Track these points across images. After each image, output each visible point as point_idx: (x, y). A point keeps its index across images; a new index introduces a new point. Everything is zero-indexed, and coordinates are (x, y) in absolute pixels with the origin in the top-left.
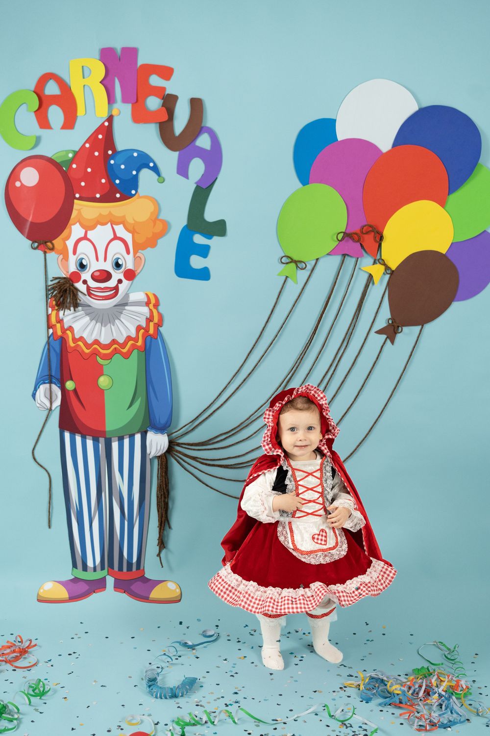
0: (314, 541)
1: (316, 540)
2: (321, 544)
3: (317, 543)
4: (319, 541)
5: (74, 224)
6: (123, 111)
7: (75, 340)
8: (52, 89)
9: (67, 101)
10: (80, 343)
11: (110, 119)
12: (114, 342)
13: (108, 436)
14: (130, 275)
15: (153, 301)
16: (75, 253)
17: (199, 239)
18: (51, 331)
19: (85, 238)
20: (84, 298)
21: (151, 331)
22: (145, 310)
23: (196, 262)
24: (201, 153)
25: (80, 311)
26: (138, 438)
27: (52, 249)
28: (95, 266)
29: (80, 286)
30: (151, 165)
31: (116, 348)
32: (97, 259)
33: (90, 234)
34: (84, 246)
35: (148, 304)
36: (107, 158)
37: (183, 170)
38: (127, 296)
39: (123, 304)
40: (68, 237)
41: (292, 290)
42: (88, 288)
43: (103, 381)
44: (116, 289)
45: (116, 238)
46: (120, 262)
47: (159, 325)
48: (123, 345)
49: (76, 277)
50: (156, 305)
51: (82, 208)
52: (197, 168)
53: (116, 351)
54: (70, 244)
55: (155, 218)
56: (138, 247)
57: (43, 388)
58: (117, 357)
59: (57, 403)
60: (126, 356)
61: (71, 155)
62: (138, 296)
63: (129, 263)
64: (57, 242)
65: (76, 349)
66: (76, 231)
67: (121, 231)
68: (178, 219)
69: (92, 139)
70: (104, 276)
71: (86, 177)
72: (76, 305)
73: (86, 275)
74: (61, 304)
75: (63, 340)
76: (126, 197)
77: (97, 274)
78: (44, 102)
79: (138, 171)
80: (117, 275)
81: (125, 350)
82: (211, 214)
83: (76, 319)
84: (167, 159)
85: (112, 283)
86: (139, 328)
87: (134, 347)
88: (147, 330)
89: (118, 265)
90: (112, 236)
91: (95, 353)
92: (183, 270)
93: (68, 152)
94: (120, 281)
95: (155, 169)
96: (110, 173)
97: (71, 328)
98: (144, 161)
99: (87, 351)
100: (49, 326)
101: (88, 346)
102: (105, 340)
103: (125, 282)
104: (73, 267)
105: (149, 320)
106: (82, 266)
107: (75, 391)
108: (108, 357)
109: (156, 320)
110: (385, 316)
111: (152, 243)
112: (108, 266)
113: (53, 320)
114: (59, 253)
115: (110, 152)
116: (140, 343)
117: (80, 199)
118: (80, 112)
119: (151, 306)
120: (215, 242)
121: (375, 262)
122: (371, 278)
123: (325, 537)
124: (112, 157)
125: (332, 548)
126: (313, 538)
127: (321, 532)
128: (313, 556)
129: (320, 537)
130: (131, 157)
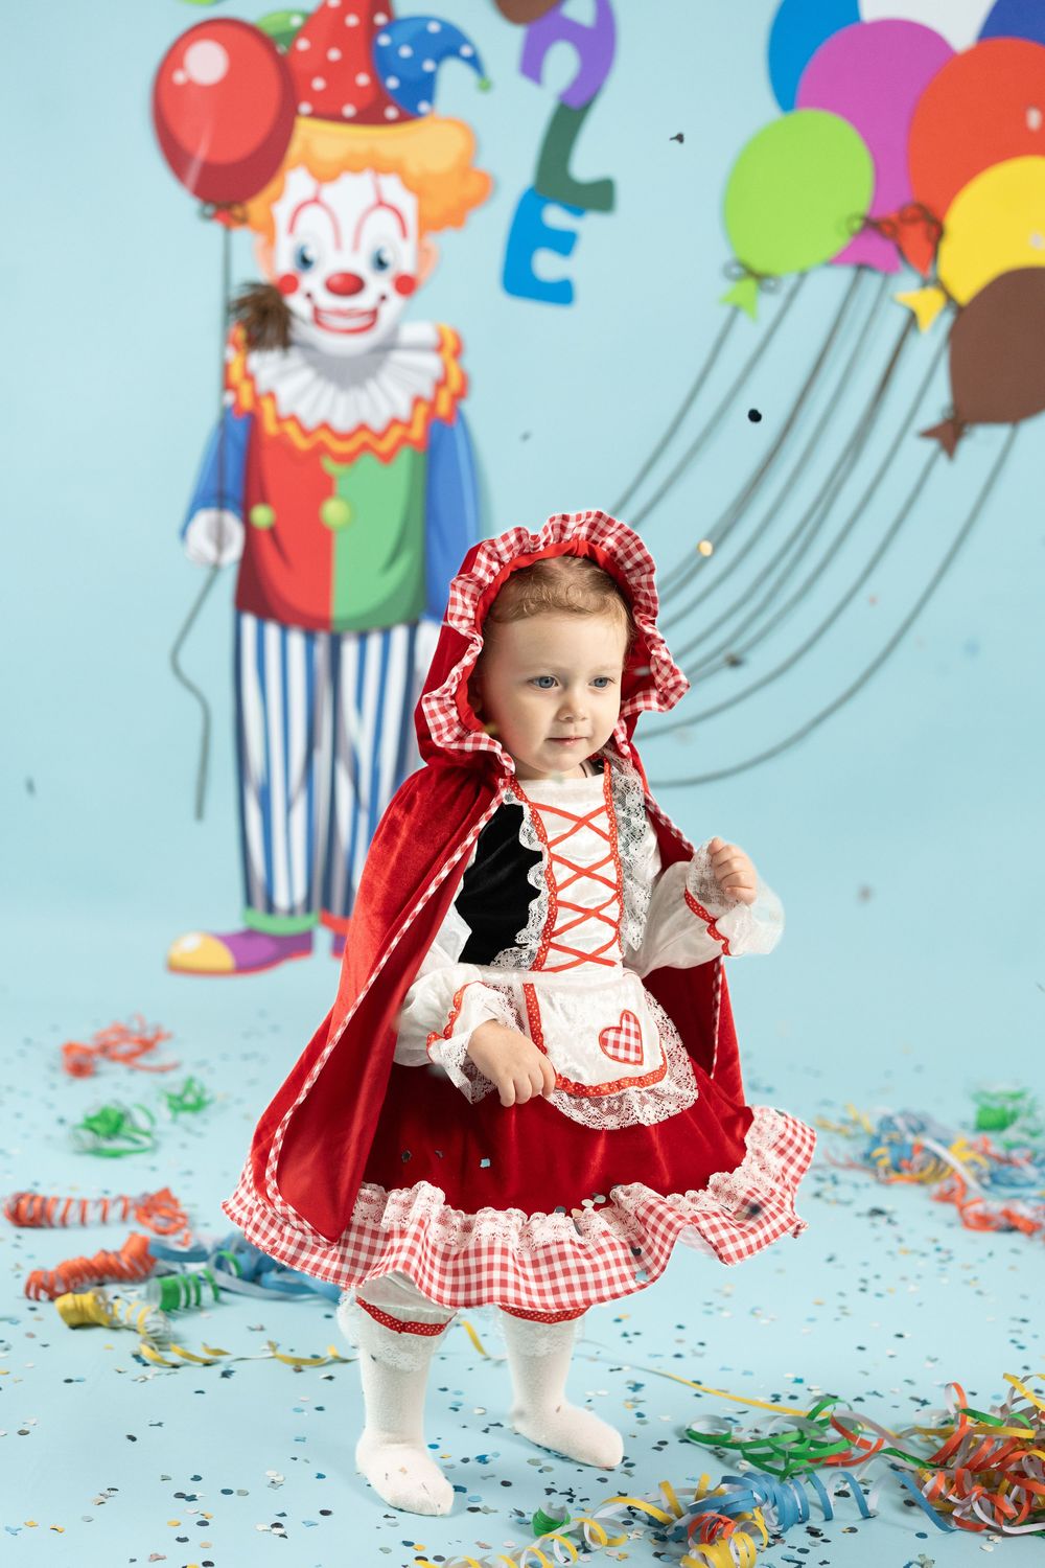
0: (606, 1053)
1: (610, 1049)
2: (626, 1060)
3: (615, 1058)
4: (621, 1053)
5: (294, 167)
7: (279, 420)
10: (291, 429)
12: (362, 428)
13: (337, 627)
14: (405, 285)
15: (450, 343)
16: (291, 228)
17: (556, 217)
18: (229, 398)
19: (316, 200)
20: (304, 330)
21: (443, 407)
22: (432, 364)
23: (547, 265)
24: (571, 32)
25: (295, 357)
26: (400, 636)
27: (244, 221)
28: (332, 262)
29: (297, 303)
30: (466, 51)
31: (365, 442)
32: (338, 244)
33: (329, 193)
34: (312, 218)
35: (439, 348)
36: (372, 31)
37: (532, 66)
38: (395, 331)
39: (387, 347)
40: (278, 197)
41: (745, 337)
42: (317, 311)
43: (333, 512)
44: (373, 314)
45: (381, 203)
46: (387, 256)
47: (460, 395)
48: (381, 436)
49: (290, 283)
50: (457, 352)
51: (312, 135)
52: (563, 62)
53: (365, 447)
54: (282, 212)
55: (466, 168)
56: (427, 225)
57: (205, 519)
58: (367, 461)
59: (234, 551)
60: (387, 458)
62: (419, 331)
63: (404, 259)
64: (255, 207)
65: (282, 441)
66: (296, 183)
67: (392, 188)
68: (516, 170)
70: (350, 285)
71: (327, 69)
72: (286, 342)
73: (312, 282)
75: (253, 420)
76: (408, 115)
77: (337, 281)
79: (438, 60)
80: (378, 284)
81: (385, 446)
82: (584, 166)
83: (283, 375)
84: (500, 40)
85: (364, 301)
86: (417, 401)
87: (403, 440)
88: (433, 405)
89: (381, 264)
90: (371, 199)
91: (320, 449)
92: (519, 280)
94: (383, 298)
95: (474, 62)
96: (378, 64)
97: (272, 396)
98: (449, 43)
99: (302, 444)
100: (227, 385)
101: (306, 433)
102: (343, 422)
103: (396, 302)
104: (285, 264)
105: (441, 384)
106: (305, 262)
107: (273, 531)
108: (346, 459)
109: (454, 383)
110: (938, 402)
111: (455, 217)
112: (361, 266)
113: (236, 374)
114: (258, 228)
115: (380, 19)
116: (417, 432)
117: (314, 115)
119: (447, 353)
120: (590, 227)
121: (925, 284)
122: (912, 320)
123: (638, 1036)
124: (385, 29)
125: (658, 1075)
126: (603, 1042)
127: (624, 1021)
128: (609, 1102)
129: (623, 1038)
130: (425, 33)
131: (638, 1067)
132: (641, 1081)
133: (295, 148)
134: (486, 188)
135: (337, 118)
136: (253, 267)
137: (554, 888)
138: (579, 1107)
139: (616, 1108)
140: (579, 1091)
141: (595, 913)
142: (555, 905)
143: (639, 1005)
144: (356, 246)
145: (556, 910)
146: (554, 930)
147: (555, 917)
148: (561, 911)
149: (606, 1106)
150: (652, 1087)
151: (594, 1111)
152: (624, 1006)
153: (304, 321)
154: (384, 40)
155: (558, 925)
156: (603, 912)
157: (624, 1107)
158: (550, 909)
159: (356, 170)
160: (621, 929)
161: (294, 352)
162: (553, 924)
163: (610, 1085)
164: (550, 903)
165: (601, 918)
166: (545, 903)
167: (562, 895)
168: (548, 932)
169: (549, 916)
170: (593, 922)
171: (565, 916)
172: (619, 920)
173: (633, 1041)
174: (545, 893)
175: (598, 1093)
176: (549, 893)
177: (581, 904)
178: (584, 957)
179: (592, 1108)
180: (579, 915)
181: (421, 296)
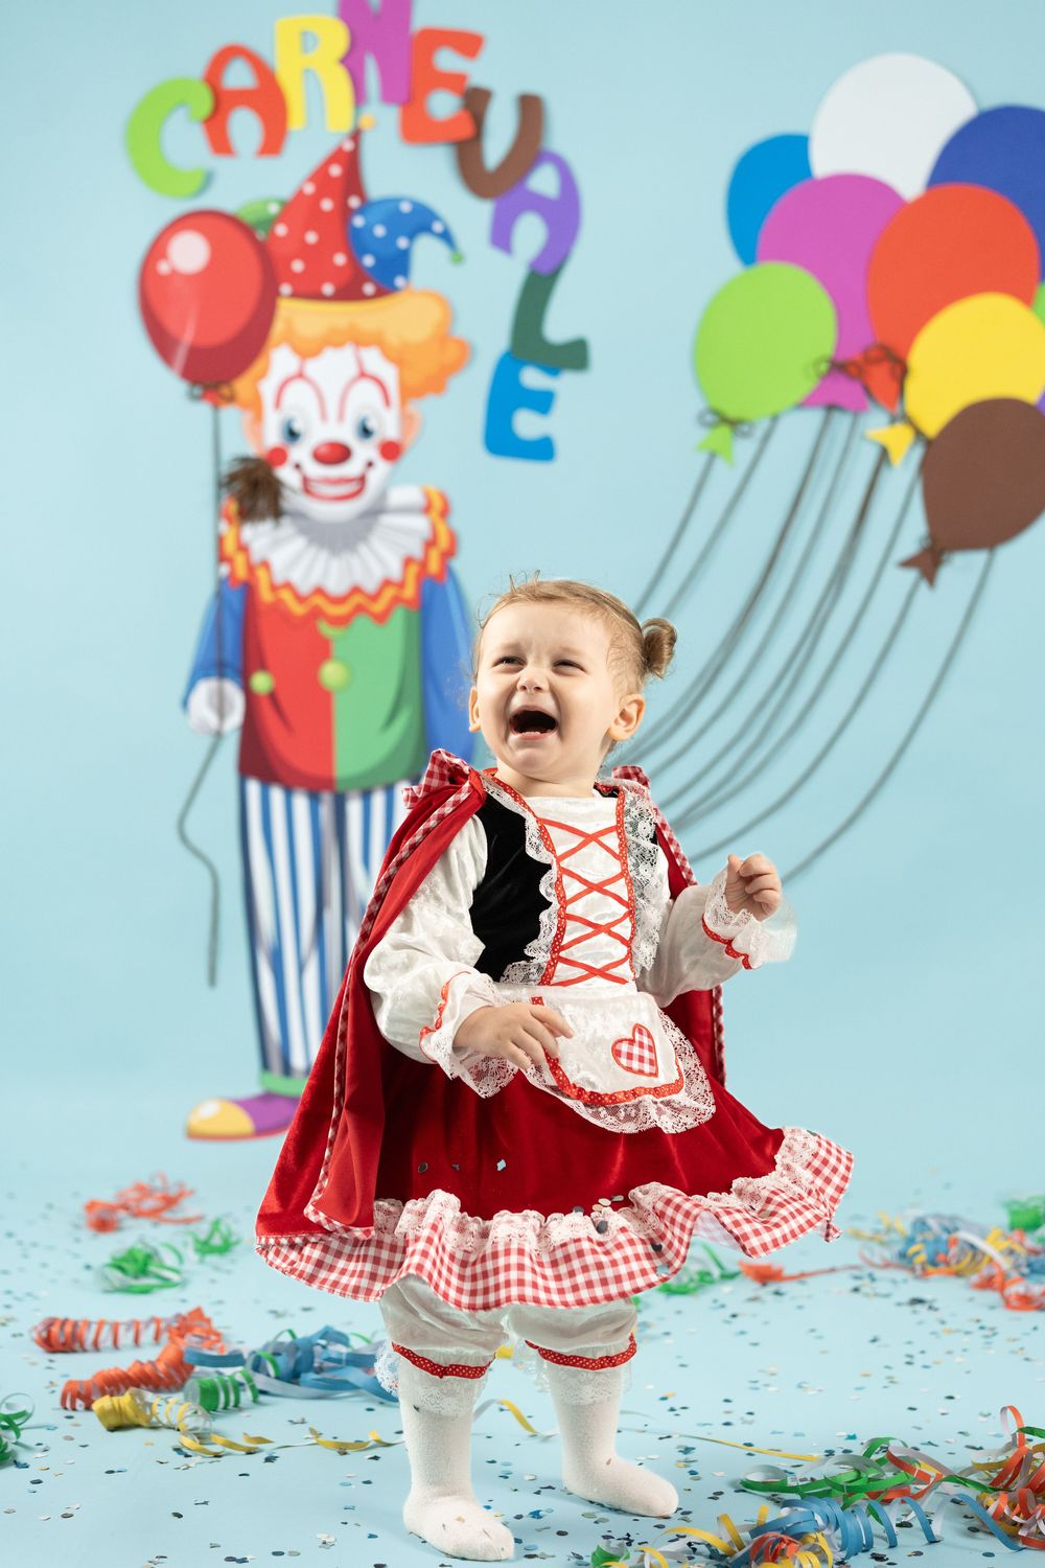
0: (619, 1064)
1: (624, 1061)
2: (641, 1072)
3: (629, 1069)
4: (636, 1065)
5: (277, 345)
6: (382, 120)
7: (274, 588)
8: (239, 76)
9: (269, 101)
10: (286, 596)
11: (356, 136)
12: (356, 590)
13: (340, 787)
14: (391, 451)
15: (438, 504)
16: (278, 403)
17: (532, 378)
18: (225, 570)
19: (300, 375)
20: (293, 499)
21: (434, 566)
22: (421, 525)
23: (527, 425)
24: (538, 204)
25: (287, 526)
27: (231, 399)
28: (318, 433)
29: (286, 474)
30: (437, 227)
31: (359, 604)
32: (324, 416)
33: (313, 367)
34: (298, 394)
35: (427, 509)
36: (346, 213)
37: (501, 237)
38: (383, 495)
39: (376, 511)
40: (263, 374)
41: (723, 481)
42: (306, 481)
43: (331, 674)
44: (362, 480)
45: (363, 375)
46: (371, 425)
47: (449, 553)
48: (375, 597)
49: (278, 456)
50: (445, 512)
51: (294, 314)
52: (531, 233)
53: (359, 609)
54: (268, 389)
55: (444, 336)
56: (409, 392)
57: (206, 688)
58: (362, 623)
59: (234, 720)
60: (381, 618)
61: (274, 209)
62: (406, 494)
63: (388, 426)
64: (241, 385)
65: (278, 608)
66: (280, 360)
67: (374, 360)
68: (492, 336)
69: (320, 176)
70: (337, 454)
71: (305, 252)
72: (277, 513)
73: (300, 453)
74: (247, 514)
75: (249, 589)
76: (385, 290)
77: (324, 451)
78: (223, 103)
79: (412, 236)
80: (363, 452)
81: (378, 607)
82: (558, 327)
83: (276, 544)
84: (470, 215)
85: (352, 468)
86: (408, 561)
87: (396, 600)
88: (424, 564)
89: (366, 432)
90: (353, 371)
91: (316, 614)
92: (501, 440)
93: (267, 202)
94: (370, 464)
95: (446, 237)
96: (354, 243)
97: (266, 565)
98: (421, 221)
99: (298, 610)
100: (223, 558)
101: (300, 599)
102: (336, 585)
103: (382, 467)
104: (273, 437)
105: (430, 544)
106: (292, 435)
107: (272, 695)
108: (341, 621)
110: (915, 531)
111: (435, 384)
112: (346, 434)
113: (230, 546)
114: (245, 406)
115: (354, 202)
116: (409, 591)
117: (295, 295)
118: (296, 121)
119: (435, 514)
120: (565, 384)
121: (893, 420)
122: (884, 456)
123: (652, 1049)
124: (360, 211)
125: (675, 1088)
126: (617, 1053)
127: (637, 1035)
128: (625, 1111)
129: (636, 1050)
130: (398, 212)
131: (653, 1078)
132: (656, 1091)
133: (278, 328)
134: (463, 355)
135: (319, 297)
136: (241, 440)
137: (564, 902)
138: (596, 1115)
139: (633, 1115)
140: (595, 1100)
141: (607, 929)
142: (564, 917)
143: (653, 1021)
144: (341, 416)
145: (565, 923)
146: (563, 943)
147: (564, 929)
148: (570, 925)
149: (623, 1114)
150: (668, 1098)
151: (611, 1119)
152: (635, 1020)
153: (293, 491)
154: (358, 222)
155: (566, 939)
156: (615, 929)
157: (642, 1112)
158: (559, 922)
159: (338, 344)
160: (634, 949)
161: (286, 521)
162: (562, 937)
163: (625, 1093)
164: (559, 916)
165: (612, 934)
166: (555, 915)
167: (570, 909)
168: (557, 946)
169: (558, 929)
170: (603, 937)
171: (575, 930)
172: (631, 938)
173: (647, 1054)
174: (556, 905)
175: (614, 1102)
176: (559, 906)
177: (591, 919)
178: (593, 972)
179: (609, 1117)
180: (590, 930)
181: (407, 460)
